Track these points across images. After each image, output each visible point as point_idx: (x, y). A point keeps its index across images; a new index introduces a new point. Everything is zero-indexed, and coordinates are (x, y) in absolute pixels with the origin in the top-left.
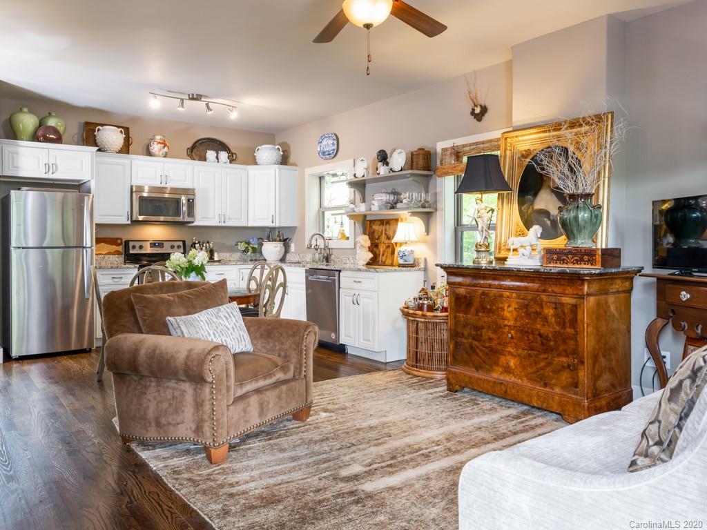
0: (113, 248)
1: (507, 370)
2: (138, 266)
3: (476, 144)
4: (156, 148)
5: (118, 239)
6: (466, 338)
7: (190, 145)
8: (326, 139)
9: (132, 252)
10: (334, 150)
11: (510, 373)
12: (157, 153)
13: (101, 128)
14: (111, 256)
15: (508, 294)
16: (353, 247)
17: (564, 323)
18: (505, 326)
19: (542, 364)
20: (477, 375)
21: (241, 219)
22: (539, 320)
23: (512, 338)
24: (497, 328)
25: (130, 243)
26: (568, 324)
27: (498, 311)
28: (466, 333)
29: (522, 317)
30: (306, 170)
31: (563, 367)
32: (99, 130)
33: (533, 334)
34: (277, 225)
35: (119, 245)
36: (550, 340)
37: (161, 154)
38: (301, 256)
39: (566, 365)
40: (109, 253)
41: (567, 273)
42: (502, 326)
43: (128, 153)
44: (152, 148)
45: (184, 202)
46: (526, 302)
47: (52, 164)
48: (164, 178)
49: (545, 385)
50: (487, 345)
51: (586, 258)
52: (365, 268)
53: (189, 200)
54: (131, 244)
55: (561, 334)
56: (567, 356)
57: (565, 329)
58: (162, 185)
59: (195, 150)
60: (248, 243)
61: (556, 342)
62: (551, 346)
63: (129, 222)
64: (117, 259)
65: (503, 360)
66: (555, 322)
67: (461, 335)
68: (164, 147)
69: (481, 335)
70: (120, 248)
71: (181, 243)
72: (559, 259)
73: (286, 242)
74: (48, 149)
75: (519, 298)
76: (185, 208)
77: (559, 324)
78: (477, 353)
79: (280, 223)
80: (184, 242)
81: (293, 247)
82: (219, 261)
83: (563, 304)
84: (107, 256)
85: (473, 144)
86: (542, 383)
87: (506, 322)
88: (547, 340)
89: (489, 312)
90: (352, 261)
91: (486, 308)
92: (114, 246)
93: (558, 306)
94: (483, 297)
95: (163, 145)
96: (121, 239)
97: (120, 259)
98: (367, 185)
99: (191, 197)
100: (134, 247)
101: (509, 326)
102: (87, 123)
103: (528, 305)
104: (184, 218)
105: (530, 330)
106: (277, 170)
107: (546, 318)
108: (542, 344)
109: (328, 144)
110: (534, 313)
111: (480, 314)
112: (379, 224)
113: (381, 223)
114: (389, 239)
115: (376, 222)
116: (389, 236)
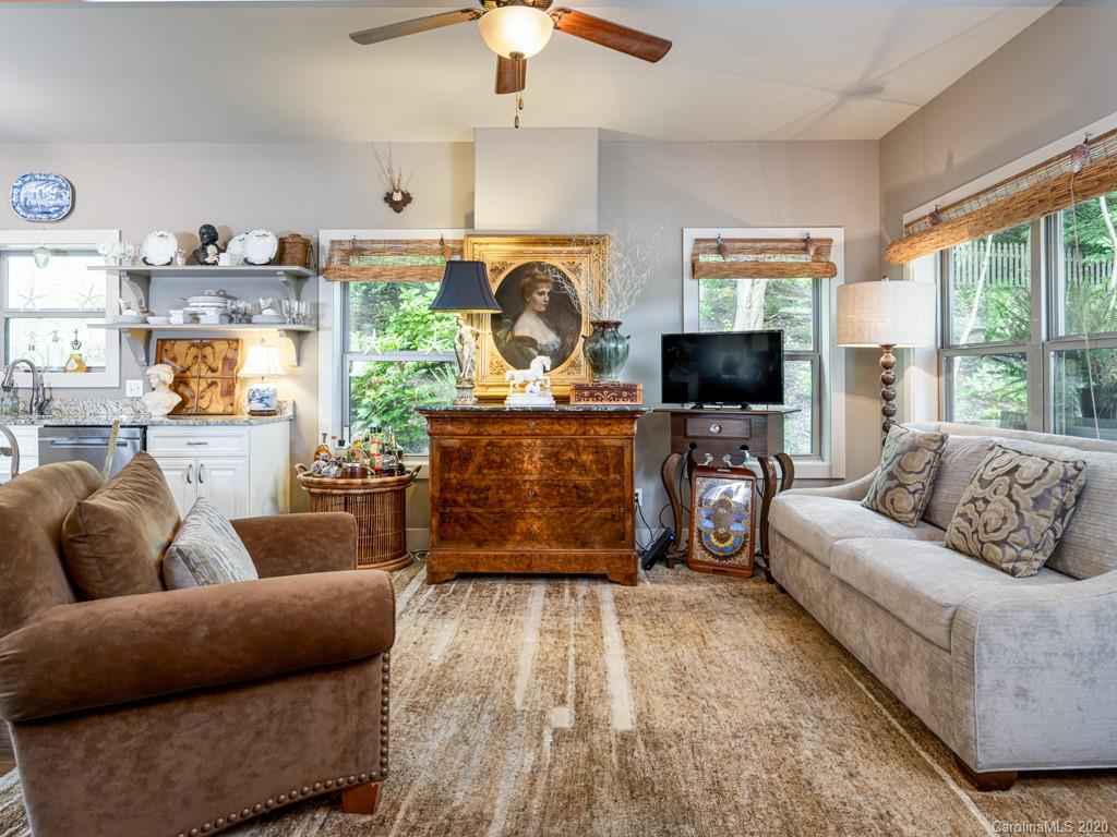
1: (529, 536)
3: (396, 242)
6: (461, 506)
8: (33, 184)
10: (61, 207)
11: (533, 540)
15: (530, 441)
16: (118, 386)
17: (607, 469)
18: (525, 481)
19: (579, 521)
20: (481, 553)
22: (574, 470)
23: (536, 495)
24: (512, 487)
26: (612, 470)
27: (513, 463)
28: (460, 500)
29: (550, 468)
31: (607, 519)
33: (566, 487)
36: (589, 491)
39: (609, 516)
41: (627, 411)
42: (521, 482)
46: (556, 450)
49: (583, 545)
50: (497, 510)
51: (625, 394)
55: (603, 482)
56: (611, 506)
57: (608, 475)
61: (596, 492)
62: (590, 498)
65: (521, 526)
66: (597, 468)
67: (451, 503)
69: (487, 498)
72: (591, 396)
75: (546, 445)
77: (600, 471)
78: (478, 523)
83: (604, 447)
85: (390, 242)
86: (578, 544)
87: (527, 477)
88: (585, 491)
89: (500, 467)
91: (494, 462)
93: (598, 450)
94: (489, 448)
98: (153, 279)
101: (530, 481)
103: (558, 452)
105: (561, 483)
107: (584, 466)
108: (579, 497)
109: (42, 194)
110: (567, 460)
111: (485, 471)
112: (189, 348)
113: (193, 345)
114: (213, 371)
115: (178, 342)
116: (214, 366)
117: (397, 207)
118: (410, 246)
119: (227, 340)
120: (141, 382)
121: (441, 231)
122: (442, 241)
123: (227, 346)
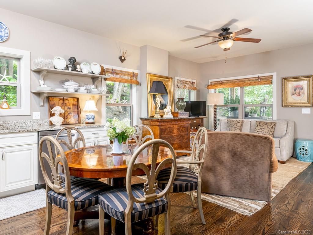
15: (175, 126)
16: (30, 115)
23: (176, 138)
24: (172, 137)
26: (187, 131)
27: (172, 131)
29: (178, 132)
55: (186, 134)
56: (187, 139)
87: (175, 135)
88: (183, 137)
94: (169, 128)
103: (179, 128)
105: (180, 135)
107: (183, 131)
110: (180, 130)
111: (168, 134)
112: (59, 100)
113: (61, 99)
115: (55, 98)
116: (69, 107)
117: (122, 61)
118: (126, 73)
119: (73, 98)
120: (40, 113)
121: (133, 70)
122: (133, 73)
123: (73, 100)
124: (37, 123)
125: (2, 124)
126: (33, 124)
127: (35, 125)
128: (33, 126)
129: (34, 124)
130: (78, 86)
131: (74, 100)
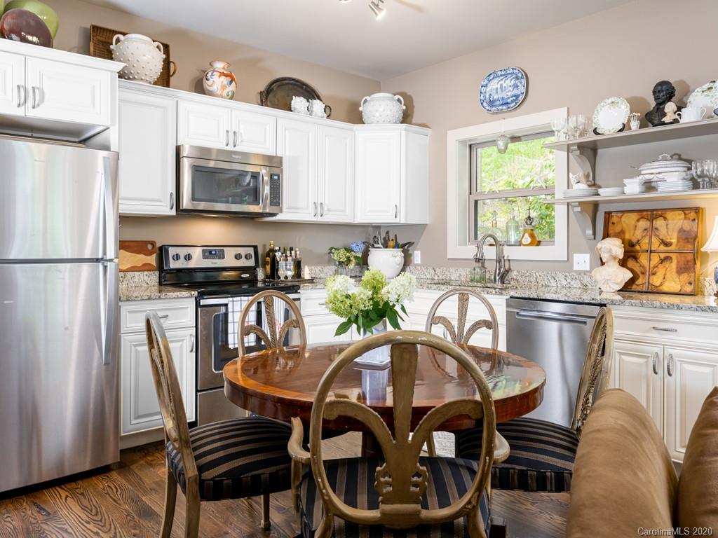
0: (140, 259)
2: (195, 293)
4: (216, 82)
5: (146, 243)
7: (263, 88)
8: (496, 81)
9: (173, 265)
10: (517, 96)
12: (219, 92)
13: (121, 37)
14: (136, 274)
16: (566, 259)
21: (345, 211)
25: (170, 249)
30: (449, 133)
32: (118, 41)
34: (403, 221)
35: (149, 253)
37: (225, 94)
38: (438, 270)
40: (133, 269)
43: (168, 86)
44: (210, 82)
45: (266, 178)
47: (33, 88)
48: (231, 134)
52: (618, 297)
53: (271, 176)
54: (172, 251)
58: (230, 148)
59: (270, 96)
60: (349, 250)
63: (173, 212)
64: (146, 278)
68: (231, 82)
70: (152, 260)
71: (251, 251)
73: (406, 248)
74: (25, 56)
76: (267, 190)
79: (406, 218)
80: (255, 248)
81: (417, 256)
82: (312, 281)
84: (129, 274)
90: (564, 283)
92: (142, 256)
95: (229, 79)
96: (153, 244)
97: (152, 278)
98: (600, 151)
99: (276, 171)
100: (177, 257)
102: (95, 29)
104: (264, 207)
106: (404, 133)
109: (502, 88)
112: (638, 220)
113: (643, 217)
114: (667, 244)
115: (626, 214)
116: (667, 239)
119: (683, 209)
120: (588, 255)
123: (683, 216)
124: (578, 281)
125: (517, 276)
126: (570, 283)
127: (575, 286)
128: (570, 288)
129: (574, 281)
130: (686, 169)
131: (685, 217)
